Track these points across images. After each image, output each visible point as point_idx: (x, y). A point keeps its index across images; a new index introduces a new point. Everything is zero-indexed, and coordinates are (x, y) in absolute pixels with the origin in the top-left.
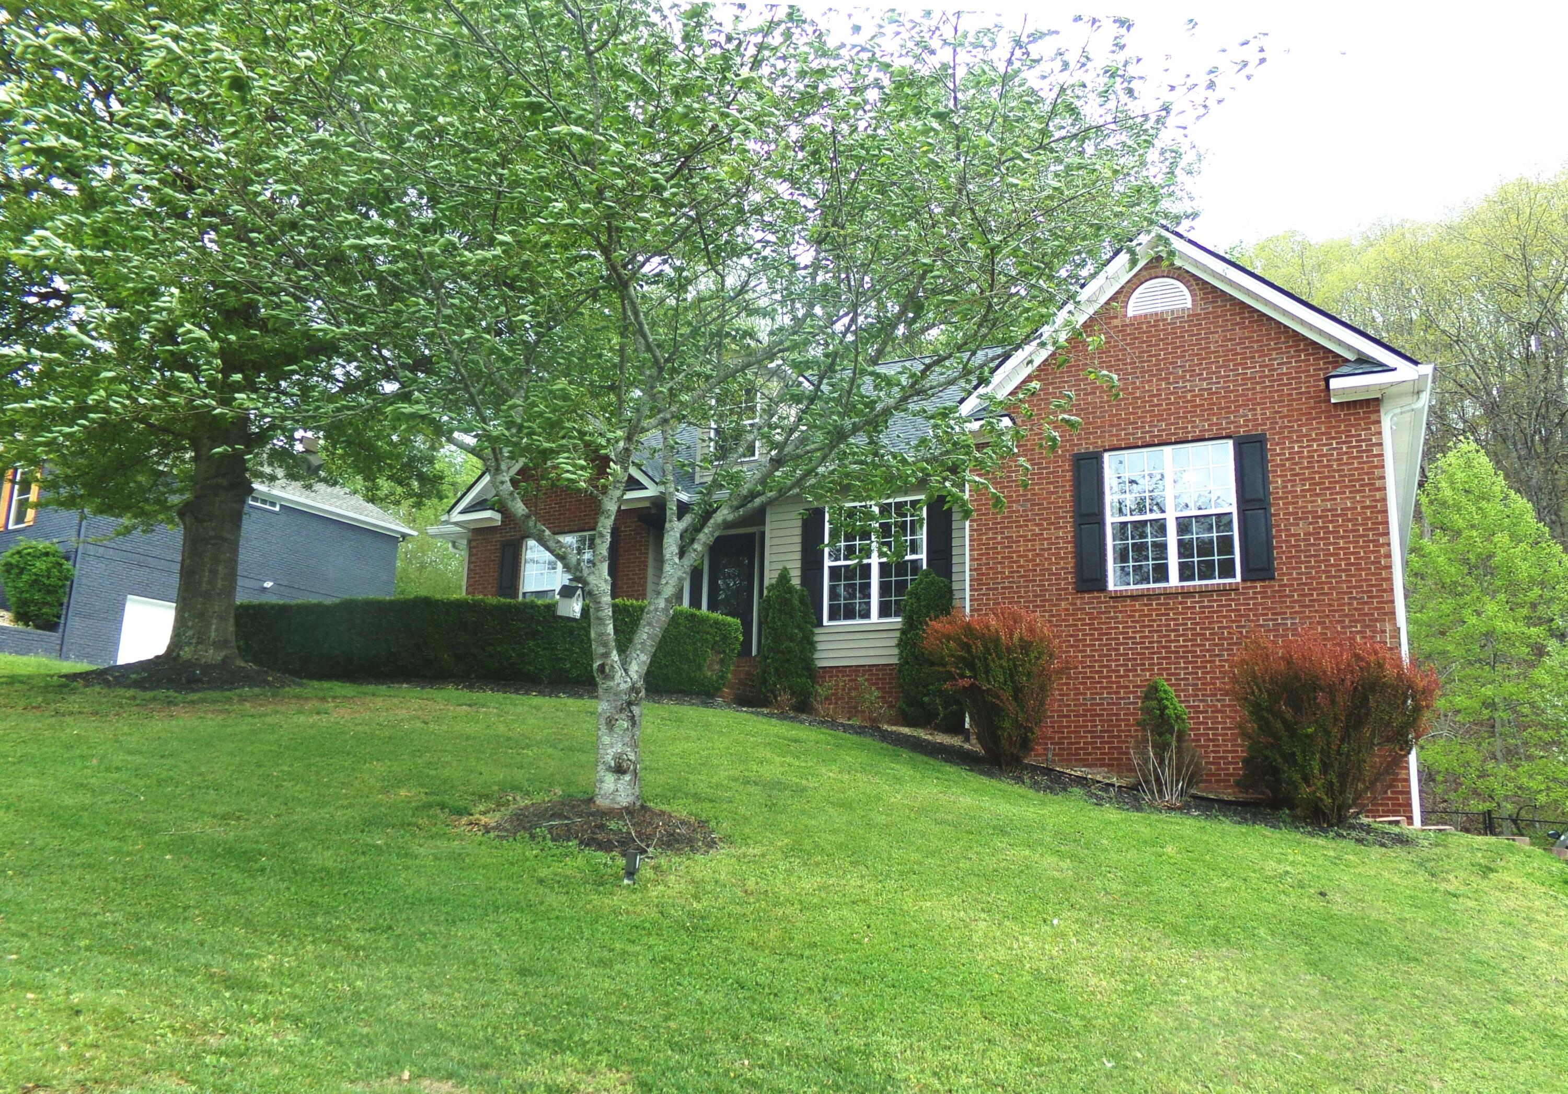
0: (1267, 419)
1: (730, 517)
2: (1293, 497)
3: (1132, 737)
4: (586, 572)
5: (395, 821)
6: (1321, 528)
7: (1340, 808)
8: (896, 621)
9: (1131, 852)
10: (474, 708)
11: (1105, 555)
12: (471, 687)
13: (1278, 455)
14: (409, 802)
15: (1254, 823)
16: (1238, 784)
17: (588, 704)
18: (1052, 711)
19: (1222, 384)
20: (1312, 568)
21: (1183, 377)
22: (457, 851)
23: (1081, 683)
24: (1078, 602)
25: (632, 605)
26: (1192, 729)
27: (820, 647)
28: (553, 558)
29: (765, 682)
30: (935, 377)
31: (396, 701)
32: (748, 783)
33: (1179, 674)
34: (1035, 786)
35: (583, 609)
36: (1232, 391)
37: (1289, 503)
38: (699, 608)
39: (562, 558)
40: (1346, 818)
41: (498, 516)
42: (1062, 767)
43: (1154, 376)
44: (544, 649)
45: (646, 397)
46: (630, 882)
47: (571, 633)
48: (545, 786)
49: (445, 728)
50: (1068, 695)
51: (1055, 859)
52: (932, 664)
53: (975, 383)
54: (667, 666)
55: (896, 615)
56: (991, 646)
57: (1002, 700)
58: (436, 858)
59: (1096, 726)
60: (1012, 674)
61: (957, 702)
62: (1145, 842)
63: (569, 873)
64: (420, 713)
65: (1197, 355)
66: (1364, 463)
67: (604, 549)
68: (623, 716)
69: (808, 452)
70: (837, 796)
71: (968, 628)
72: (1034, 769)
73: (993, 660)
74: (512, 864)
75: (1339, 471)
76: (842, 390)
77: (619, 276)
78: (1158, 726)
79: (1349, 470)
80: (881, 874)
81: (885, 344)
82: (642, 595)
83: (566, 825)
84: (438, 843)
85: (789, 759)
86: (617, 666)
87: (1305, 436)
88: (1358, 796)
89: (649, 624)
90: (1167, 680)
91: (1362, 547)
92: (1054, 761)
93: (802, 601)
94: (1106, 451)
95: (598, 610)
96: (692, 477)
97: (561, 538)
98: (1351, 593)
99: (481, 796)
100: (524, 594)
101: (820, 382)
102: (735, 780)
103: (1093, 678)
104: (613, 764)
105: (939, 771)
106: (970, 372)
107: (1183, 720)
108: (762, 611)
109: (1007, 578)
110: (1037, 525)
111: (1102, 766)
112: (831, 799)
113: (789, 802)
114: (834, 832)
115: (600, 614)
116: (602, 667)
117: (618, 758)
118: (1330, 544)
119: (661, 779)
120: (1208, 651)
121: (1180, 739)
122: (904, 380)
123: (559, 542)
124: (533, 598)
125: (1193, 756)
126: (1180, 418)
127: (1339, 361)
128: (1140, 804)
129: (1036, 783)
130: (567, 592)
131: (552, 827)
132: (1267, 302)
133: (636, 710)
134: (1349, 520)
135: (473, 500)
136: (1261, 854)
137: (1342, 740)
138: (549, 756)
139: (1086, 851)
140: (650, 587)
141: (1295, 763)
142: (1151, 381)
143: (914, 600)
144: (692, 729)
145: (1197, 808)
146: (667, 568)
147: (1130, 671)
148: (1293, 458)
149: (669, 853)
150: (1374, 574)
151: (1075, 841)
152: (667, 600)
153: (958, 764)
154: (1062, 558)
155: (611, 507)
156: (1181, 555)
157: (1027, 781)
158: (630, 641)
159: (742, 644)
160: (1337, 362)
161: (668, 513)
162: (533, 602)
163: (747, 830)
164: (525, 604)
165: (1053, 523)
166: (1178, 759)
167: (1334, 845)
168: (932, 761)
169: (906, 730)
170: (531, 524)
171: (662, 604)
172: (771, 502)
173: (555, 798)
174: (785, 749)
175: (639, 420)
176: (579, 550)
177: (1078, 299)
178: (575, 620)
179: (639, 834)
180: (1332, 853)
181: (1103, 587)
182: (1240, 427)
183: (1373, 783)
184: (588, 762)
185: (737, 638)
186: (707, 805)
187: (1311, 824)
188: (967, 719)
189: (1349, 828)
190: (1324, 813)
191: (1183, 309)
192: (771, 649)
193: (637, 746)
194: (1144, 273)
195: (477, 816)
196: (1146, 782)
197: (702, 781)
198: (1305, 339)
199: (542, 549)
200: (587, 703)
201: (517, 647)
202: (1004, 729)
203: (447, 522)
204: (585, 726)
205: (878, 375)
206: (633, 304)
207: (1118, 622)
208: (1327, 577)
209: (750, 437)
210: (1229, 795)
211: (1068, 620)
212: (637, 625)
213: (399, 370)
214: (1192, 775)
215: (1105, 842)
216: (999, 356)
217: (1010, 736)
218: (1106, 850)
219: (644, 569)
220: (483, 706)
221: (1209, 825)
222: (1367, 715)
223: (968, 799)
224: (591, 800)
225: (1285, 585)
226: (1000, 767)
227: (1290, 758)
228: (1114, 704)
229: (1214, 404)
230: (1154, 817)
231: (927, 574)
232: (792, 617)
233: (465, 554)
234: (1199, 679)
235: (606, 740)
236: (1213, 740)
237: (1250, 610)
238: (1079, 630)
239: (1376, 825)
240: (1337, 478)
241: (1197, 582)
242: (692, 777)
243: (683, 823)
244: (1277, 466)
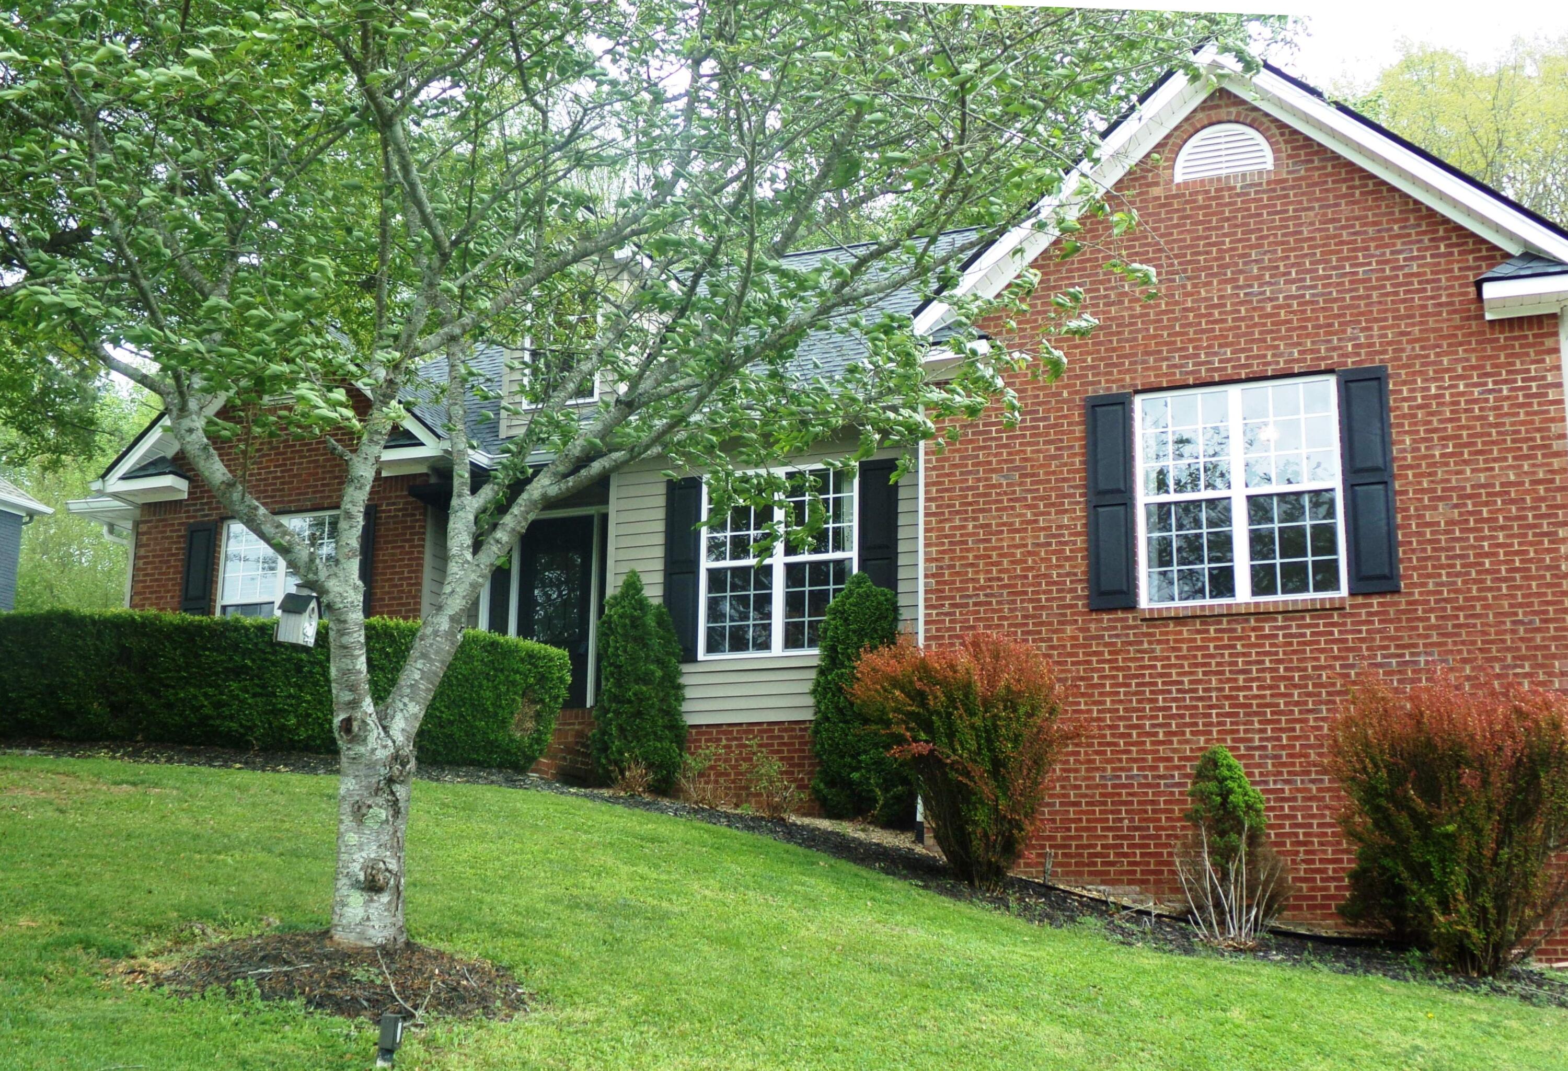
0: (1389, 343)
1: (553, 491)
2: (1429, 465)
3: (1176, 837)
4: (323, 573)
5: (10, 967)
6: (1470, 513)
7: (1497, 948)
8: (811, 654)
9: (1175, 1018)
10: (141, 788)
11: (1134, 554)
12: (135, 755)
13: (1405, 400)
14: (34, 937)
15: (1367, 971)
16: (1342, 912)
17: (323, 783)
18: (1051, 796)
19: (1320, 289)
20: (1458, 575)
21: (1260, 277)
22: (110, 1015)
23: (1097, 753)
24: (1093, 626)
25: (397, 627)
26: (1271, 826)
27: (688, 693)
28: (270, 552)
29: (605, 748)
30: (875, 275)
31: (13, 775)
32: (577, 906)
33: (1251, 740)
34: (1026, 912)
35: (318, 633)
36: (1335, 300)
37: (1422, 475)
38: (504, 631)
39: (284, 550)
40: (1506, 963)
41: (182, 485)
42: (1068, 883)
43: (1214, 275)
44: (255, 695)
45: (421, 301)
46: (386, 1065)
47: (299, 669)
48: (253, 912)
49: (93, 819)
50: (1076, 771)
51: (1057, 1029)
52: (866, 721)
53: (935, 286)
54: (451, 723)
55: (812, 643)
56: (959, 695)
57: (971, 779)
58: (74, 1027)
59: (1121, 820)
60: (989, 736)
61: (905, 781)
62: (1198, 1002)
63: (289, 1049)
64: (53, 795)
65: (1283, 243)
66: (1535, 413)
67: (352, 536)
68: (380, 800)
69: (676, 391)
70: (717, 926)
71: (923, 668)
72: (1024, 886)
73: (961, 716)
74: (197, 1035)
75: (1497, 425)
76: (727, 296)
77: (379, 107)
78: (1218, 821)
79: (1513, 424)
80: (785, 1051)
81: (796, 223)
82: (414, 611)
83: (286, 974)
84: (79, 1003)
85: (642, 869)
86: (372, 721)
87: (1447, 370)
88: (1524, 929)
89: (424, 656)
90: (1232, 749)
91: (1531, 544)
92: (1054, 874)
93: (660, 623)
94: (1137, 392)
95: (342, 633)
96: (494, 428)
97: (285, 520)
98: (1516, 614)
99: (149, 929)
100: (224, 608)
101: (695, 282)
102: (556, 901)
103: (1116, 744)
104: (362, 877)
105: (875, 888)
106: (926, 270)
107: (1258, 811)
108: (603, 636)
109: (982, 588)
110: (1029, 507)
111: (1130, 882)
112: (707, 932)
113: (641, 936)
114: (712, 983)
115: (345, 640)
116: (348, 722)
117: (371, 867)
118: (1483, 538)
119: (440, 900)
120: (1297, 704)
121: (1253, 840)
122: (825, 282)
123: (280, 525)
124: (238, 615)
125: (1273, 869)
126: (1253, 341)
127: (1496, 255)
128: (1191, 944)
129: (1027, 908)
130: (293, 605)
131: (262, 977)
132: (1387, 164)
133: (400, 791)
134: (1512, 502)
135: (143, 458)
136: (1377, 1020)
137: (1500, 844)
138: (260, 865)
139: (1105, 1017)
140: (426, 599)
141: (1431, 878)
142: (1209, 283)
143: (839, 622)
144: (491, 822)
145: (1279, 949)
146: (453, 568)
147: (1174, 734)
148: (1428, 406)
149: (449, 1018)
150: (1549, 585)
151: (1089, 999)
152: (452, 619)
153: (905, 878)
154: (1068, 559)
155: (365, 471)
156: (1254, 554)
157: (1013, 904)
158: (393, 682)
159: (570, 688)
160: (1493, 257)
161: (456, 482)
162: (237, 620)
163: (573, 982)
164: (225, 624)
165: (1053, 505)
166: (1250, 872)
167: (1488, 1004)
168: (864, 872)
169: (825, 824)
170: (236, 496)
171: (444, 624)
172: (618, 467)
173: (268, 932)
174: (636, 852)
175: (410, 336)
176: (314, 540)
177: (1096, 154)
178: (305, 649)
179: (402, 988)
180: (1484, 1018)
181: (1131, 606)
182: (1347, 355)
183: (1547, 910)
184: (323, 874)
185: (561, 680)
186: (511, 942)
187: (1454, 972)
188: (920, 808)
189: (1511, 978)
190: (1473, 956)
191: (1260, 173)
192: (615, 698)
193: (400, 849)
194: (1200, 115)
195: (143, 959)
196: (1200, 908)
197: (504, 904)
198: (1446, 221)
199: (254, 537)
200: (322, 781)
201: (210, 691)
202: (975, 823)
203: (101, 493)
204: (317, 817)
205: (783, 273)
206: (399, 151)
207: (1156, 658)
208: (1480, 590)
209: (585, 367)
210: (1327, 930)
211: (1076, 655)
212: (405, 658)
213: (27, 250)
214: (1272, 898)
215: (1136, 1002)
216: (972, 244)
217: (986, 835)
218: (1137, 1015)
219: (418, 570)
220: (156, 785)
221: (1299, 975)
222: (1538, 802)
223: (922, 933)
224: (326, 934)
225: (1415, 602)
226: (971, 884)
227: (1422, 872)
228: (1149, 786)
229: (1308, 319)
230: (1212, 963)
231: (859, 582)
232: (645, 645)
233: (128, 544)
234: (1283, 747)
235: (352, 838)
236: (1304, 844)
237: (1362, 640)
238: (1094, 670)
239: (1552, 974)
240: (1495, 437)
241: (1280, 597)
242: (488, 898)
243: (472, 970)
244: (1404, 416)
